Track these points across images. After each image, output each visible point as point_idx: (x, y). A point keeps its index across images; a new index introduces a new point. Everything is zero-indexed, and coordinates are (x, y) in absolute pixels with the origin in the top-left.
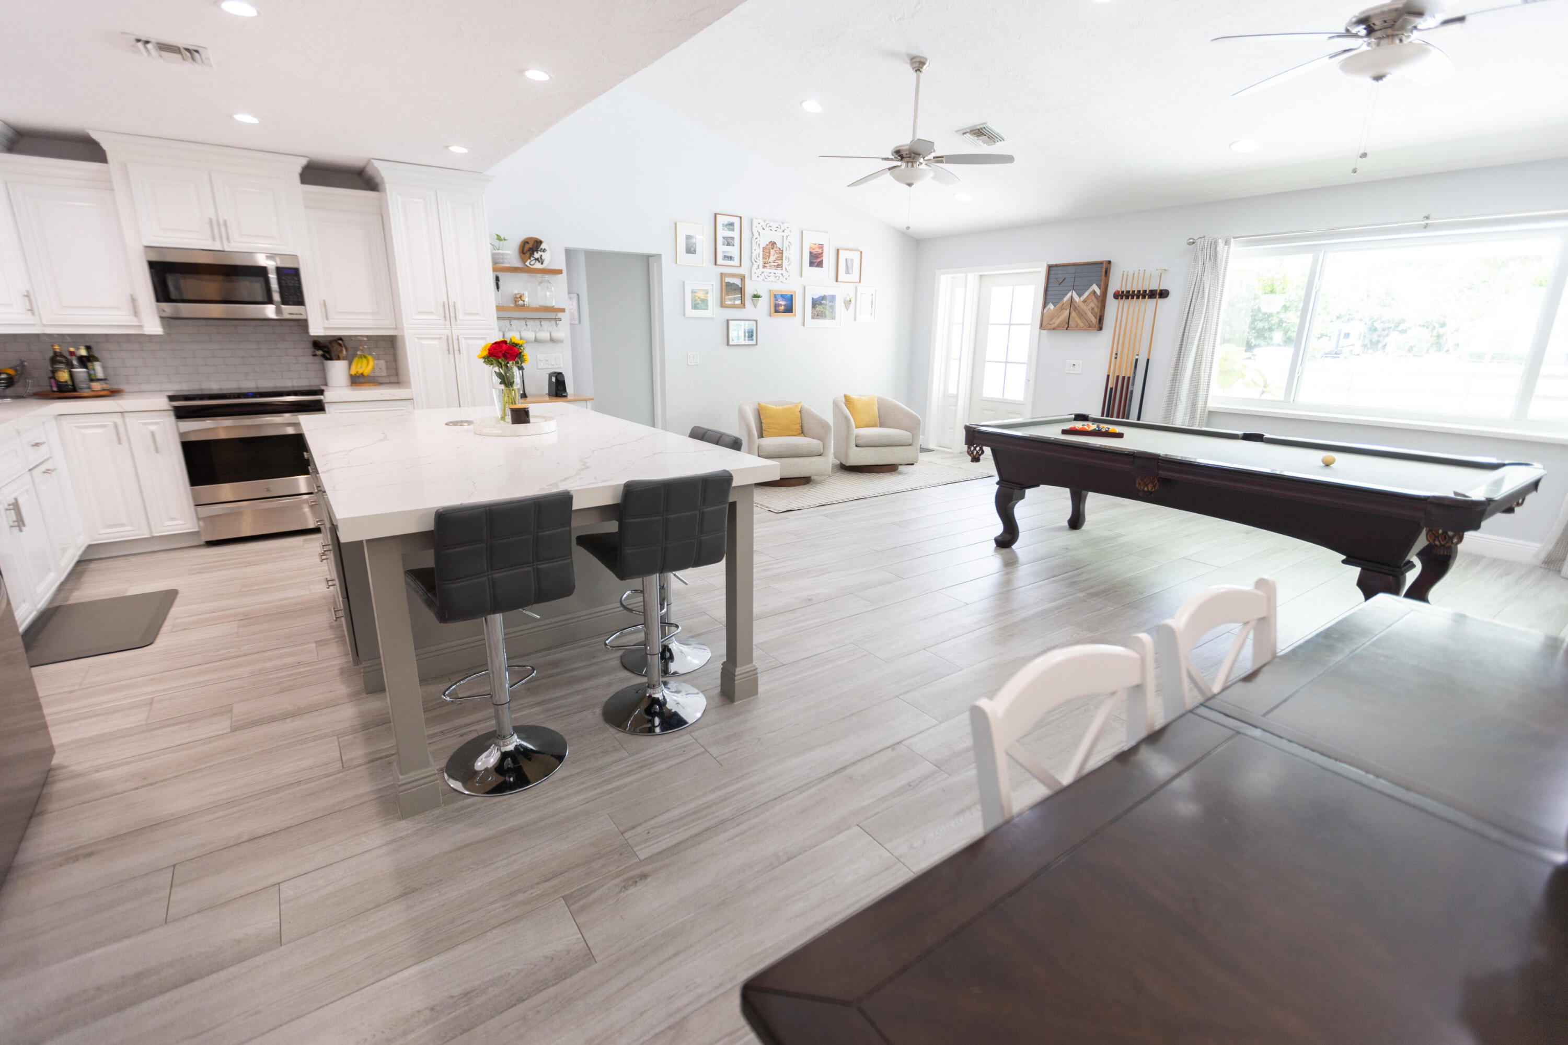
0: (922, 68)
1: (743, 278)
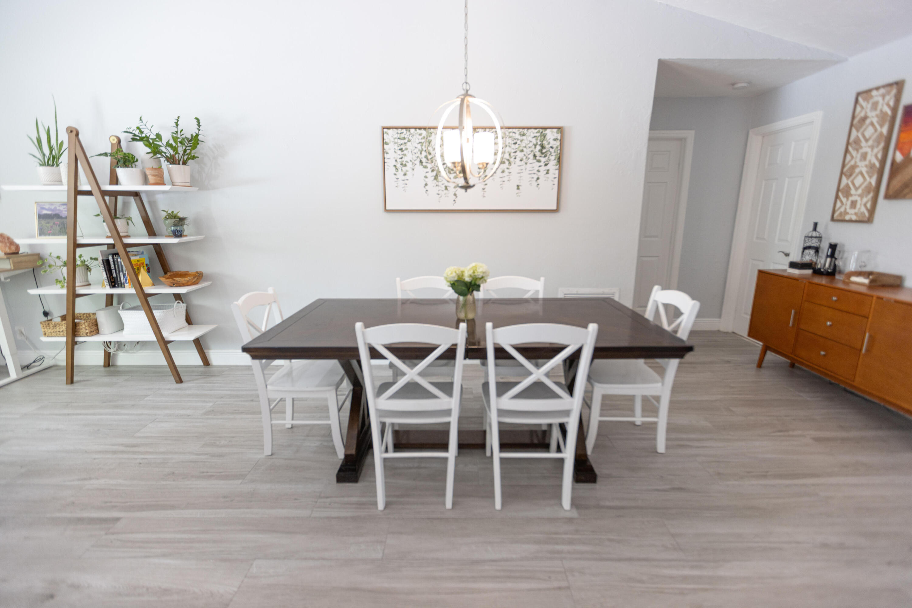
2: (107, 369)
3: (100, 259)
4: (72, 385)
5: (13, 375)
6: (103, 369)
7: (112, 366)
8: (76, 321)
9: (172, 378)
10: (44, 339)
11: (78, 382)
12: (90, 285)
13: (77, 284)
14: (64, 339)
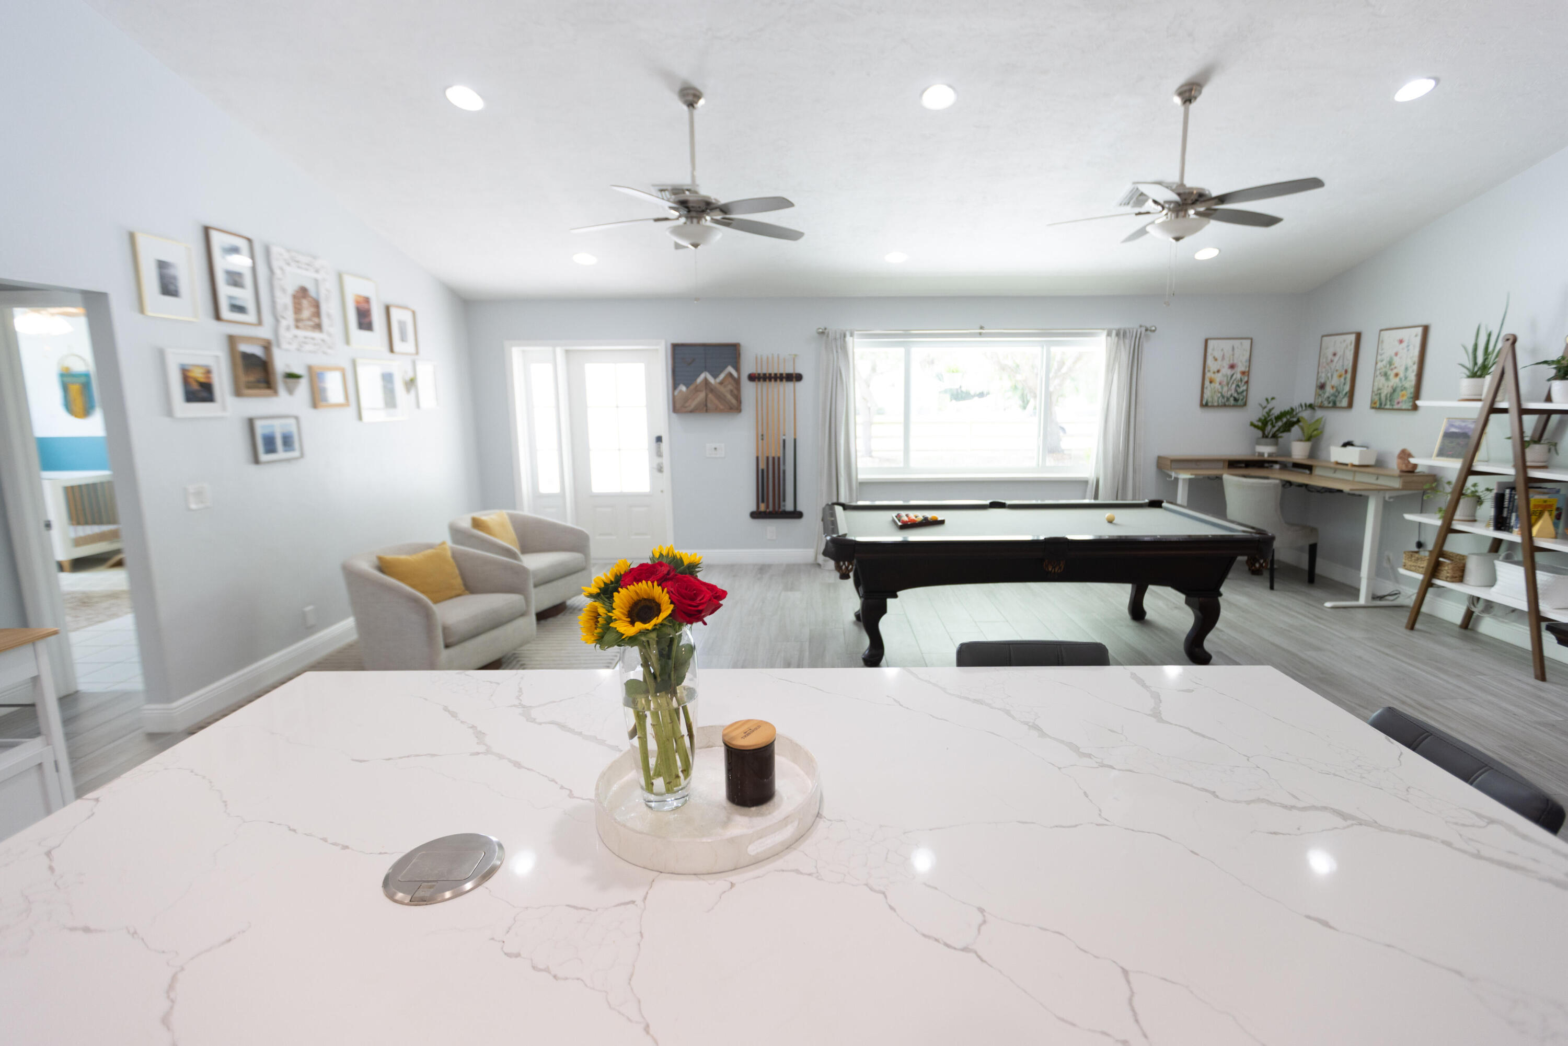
0: (696, 103)
1: (267, 347)
2: (1463, 631)
3: (1495, 491)
4: (1411, 631)
5: (1362, 601)
6: (1458, 629)
7: (1471, 630)
8: (1441, 559)
9: (1531, 670)
10: (1402, 571)
11: (1419, 630)
12: (1475, 521)
13: (1456, 517)
14: (1420, 577)
